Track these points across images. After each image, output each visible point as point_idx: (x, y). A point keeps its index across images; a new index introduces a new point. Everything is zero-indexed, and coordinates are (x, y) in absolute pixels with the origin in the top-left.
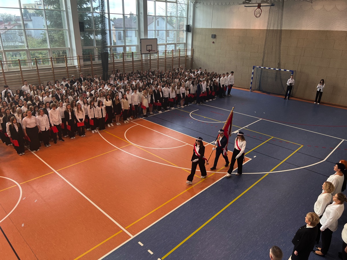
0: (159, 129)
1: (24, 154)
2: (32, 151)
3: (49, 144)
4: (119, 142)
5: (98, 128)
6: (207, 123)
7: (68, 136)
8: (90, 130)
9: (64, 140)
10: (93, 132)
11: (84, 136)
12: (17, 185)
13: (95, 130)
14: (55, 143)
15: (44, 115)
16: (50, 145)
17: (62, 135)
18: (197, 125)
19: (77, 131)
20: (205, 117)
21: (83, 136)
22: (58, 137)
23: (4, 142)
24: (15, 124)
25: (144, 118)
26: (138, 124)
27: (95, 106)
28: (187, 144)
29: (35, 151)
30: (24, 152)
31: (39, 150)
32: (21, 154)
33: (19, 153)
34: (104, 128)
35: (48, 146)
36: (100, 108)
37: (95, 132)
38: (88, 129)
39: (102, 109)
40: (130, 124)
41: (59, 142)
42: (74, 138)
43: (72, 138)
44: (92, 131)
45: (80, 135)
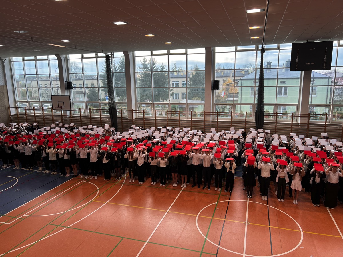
1: (319, 207)
12: (300, 232)
30: (319, 204)
32: (315, 205)
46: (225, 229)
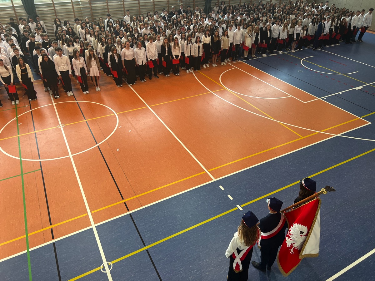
0: (260, 75)
1: (122, 86)
2: (129, 84)
3: (145, 79)
4: (213, 85)
5: (193, 67)
6: (321, 74)
7: (162, 73)
8: (184, 69)
9: (158, 77)
10: (188, 71)
11: (179, 75)
12: (115, 115)
13: (190, 70)
14: (150, 78)
15: (142, 48)
16: (145, 81)
17: (157, 71)
18: (308, 75)
19: (172, 69)
20: (320, 66)
21: (177, 75)
22: (153, 73)
23: (105, 73)
24: (115, 55)
25: (244, 61)
26: (236, 68)
27: (192, 42)
28: (291, 96)
29: (131, 84)
30: (122, 84)
31: (135, 84)
32: (119, 86)
33: (117, 84)
34: (199, 69)
35: (143, 81)
36: (197, 45)
37: (189, 72)
38: (183, 68)
39: (199, 46)
40: (228, 66)
41: (154, 78)
42: (169, 76)
43: (167, 76)
44: (186, 71)
45: (175, 74)
46: (40, 140)
